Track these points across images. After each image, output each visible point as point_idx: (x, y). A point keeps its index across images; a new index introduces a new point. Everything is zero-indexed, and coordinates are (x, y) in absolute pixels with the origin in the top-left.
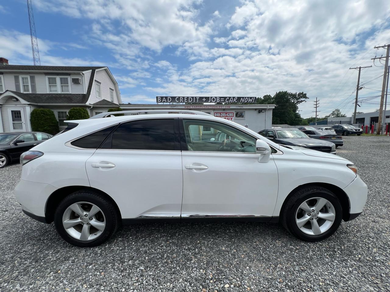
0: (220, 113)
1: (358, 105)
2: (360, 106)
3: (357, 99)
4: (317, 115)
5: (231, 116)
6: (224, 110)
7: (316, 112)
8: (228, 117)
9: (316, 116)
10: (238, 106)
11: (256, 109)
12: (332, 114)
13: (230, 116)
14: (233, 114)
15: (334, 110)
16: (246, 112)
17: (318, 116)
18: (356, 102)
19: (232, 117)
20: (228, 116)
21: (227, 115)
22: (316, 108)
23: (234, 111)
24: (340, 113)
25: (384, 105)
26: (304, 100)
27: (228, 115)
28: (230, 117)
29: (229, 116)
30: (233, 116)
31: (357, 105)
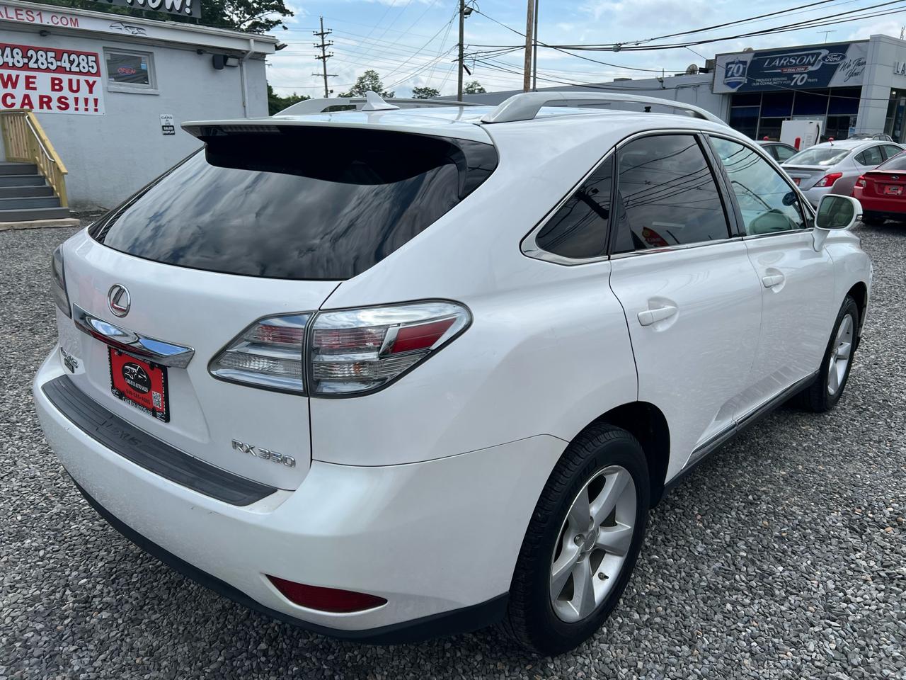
0: (25, 50)
1: (464, 66)
2: (470, 74)
3: (461, 45)
4: (329, 89)
5: (89, 73)
6: (44, 32)
7: (325, 76)
8: (75, 78)
9: (327, 94)
10: (121, 22)
11: (200, 50)
12: (357, 87)
13: (80, 73)
14: (96, 62)
15: (363, 75)
16: (156, 58)
17: (332, 91)
18: (461, 57)
19: (91, 79)
20: (70, 72)
21: (67, 65)
22: (324, 62)
23: (97, 48)
24: (379, 86)
25: (532, 79)
26: (279, 22)
27: (72, 63)
28: (82, 78)
29: (74, 69)
30: (98, 74)
31: (464, 68)
